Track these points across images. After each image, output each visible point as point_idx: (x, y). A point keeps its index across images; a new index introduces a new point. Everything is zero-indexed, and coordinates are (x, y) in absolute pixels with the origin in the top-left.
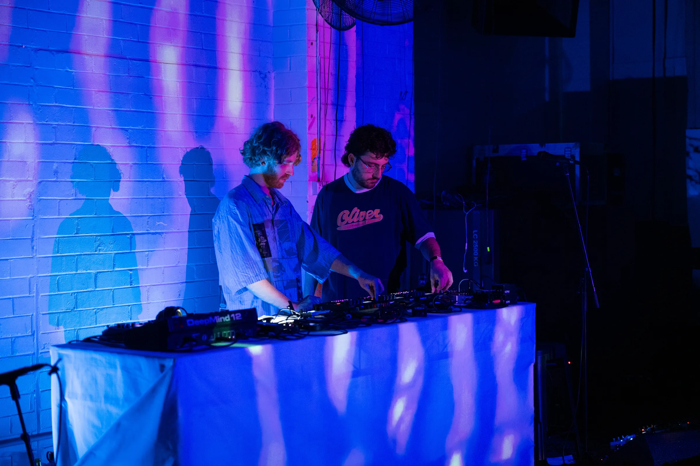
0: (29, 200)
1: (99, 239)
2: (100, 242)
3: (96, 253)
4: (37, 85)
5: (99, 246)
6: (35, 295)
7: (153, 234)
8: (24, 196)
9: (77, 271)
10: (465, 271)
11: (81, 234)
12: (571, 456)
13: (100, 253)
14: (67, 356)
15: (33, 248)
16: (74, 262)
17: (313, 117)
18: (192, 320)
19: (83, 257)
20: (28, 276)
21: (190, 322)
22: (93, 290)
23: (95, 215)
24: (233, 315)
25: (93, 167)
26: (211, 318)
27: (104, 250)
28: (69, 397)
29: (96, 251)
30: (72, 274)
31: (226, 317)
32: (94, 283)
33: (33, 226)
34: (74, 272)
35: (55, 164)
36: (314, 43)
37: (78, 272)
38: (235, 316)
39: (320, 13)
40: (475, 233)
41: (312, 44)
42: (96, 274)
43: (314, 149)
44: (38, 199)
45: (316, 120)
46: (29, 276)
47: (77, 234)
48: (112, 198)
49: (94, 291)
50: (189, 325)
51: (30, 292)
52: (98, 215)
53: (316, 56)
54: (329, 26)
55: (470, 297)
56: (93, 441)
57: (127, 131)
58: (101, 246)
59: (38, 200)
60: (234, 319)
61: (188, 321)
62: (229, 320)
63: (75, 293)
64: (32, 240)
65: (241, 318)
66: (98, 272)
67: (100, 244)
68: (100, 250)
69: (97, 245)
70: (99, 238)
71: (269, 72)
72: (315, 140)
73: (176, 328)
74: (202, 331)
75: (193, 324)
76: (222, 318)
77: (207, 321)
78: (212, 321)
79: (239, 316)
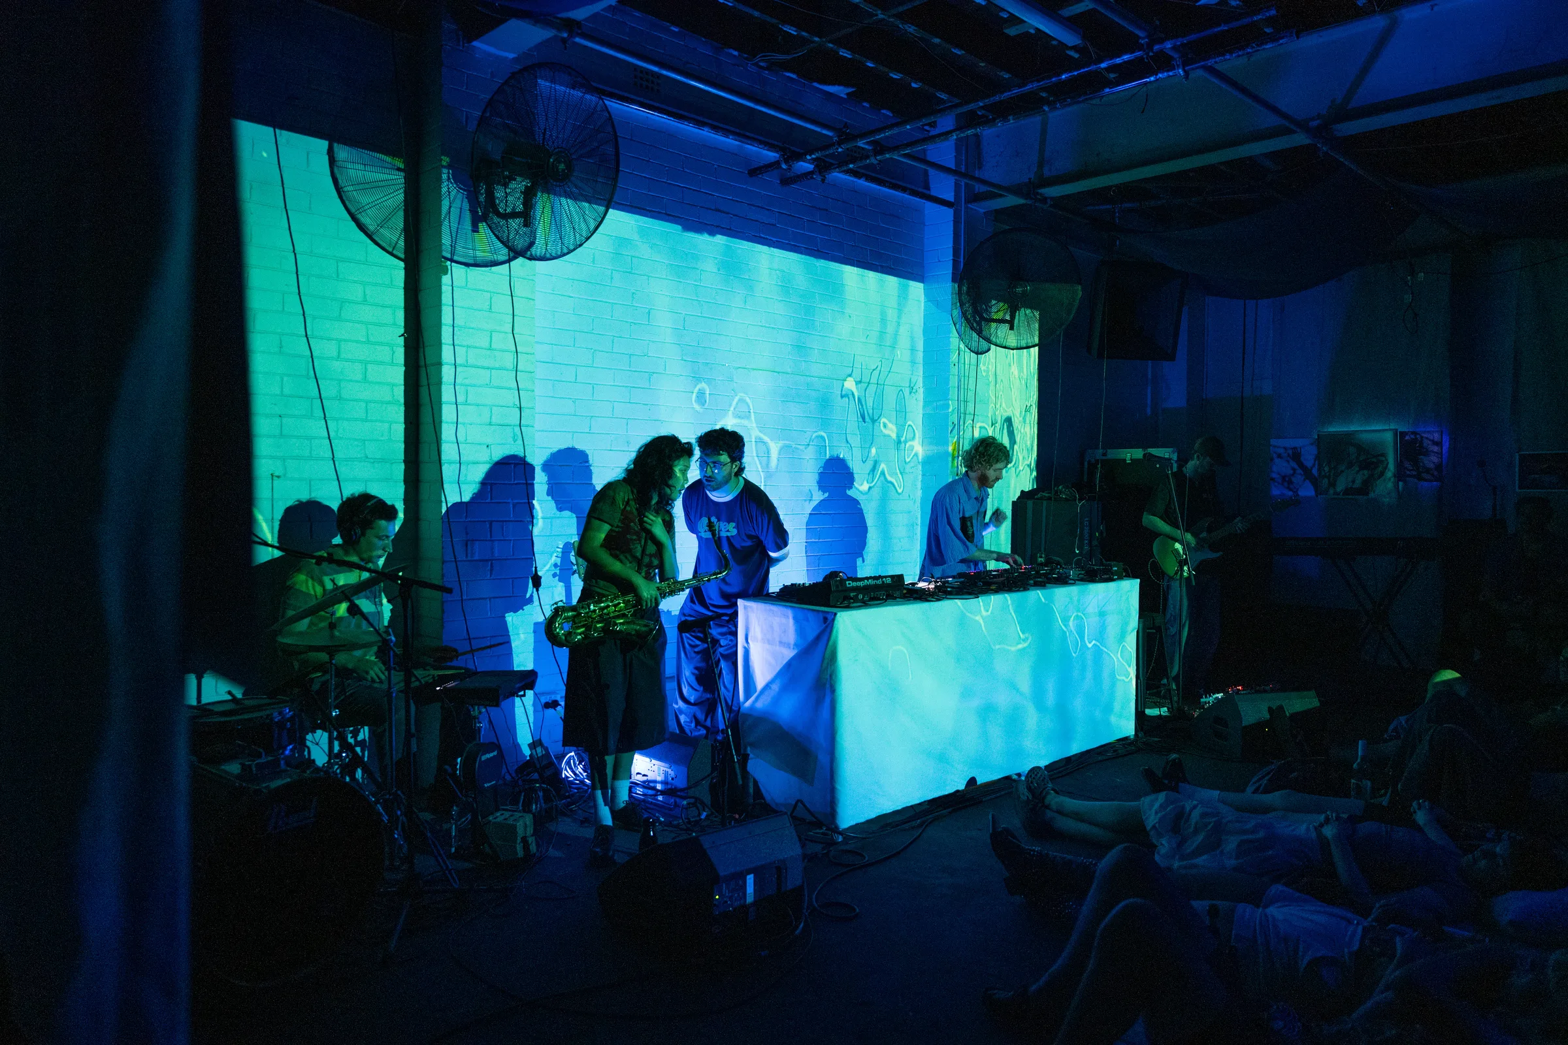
7: (824, 514)
10: (1078, 552)
12: (1166, 709)
14: (751, 607)
17: (954, 424)
18: (851, 582)
21: (849, 584)
24: (884, 579)
26: (866, 581)
28: (751, 640)
31: (878, 581)
36: (957, 364)
38: (886, 581)
40: (1086, 521)
41: (954, 365)
43: (954, 450)
45: (956, 427)
50: (848, 586)
53: (958, 375)
55: (1083, 572)
56: (769, 677)
61: (847, 582)
62: (881, 583)
65: (891, 582)
71: (919, 388)
72: (955, 442)
73: (838, 587)
74: (858, 592)
75: (851, 585)
76: (874, 581)
77: (863, 583)
78: (867, 583)
79: (889, 580)
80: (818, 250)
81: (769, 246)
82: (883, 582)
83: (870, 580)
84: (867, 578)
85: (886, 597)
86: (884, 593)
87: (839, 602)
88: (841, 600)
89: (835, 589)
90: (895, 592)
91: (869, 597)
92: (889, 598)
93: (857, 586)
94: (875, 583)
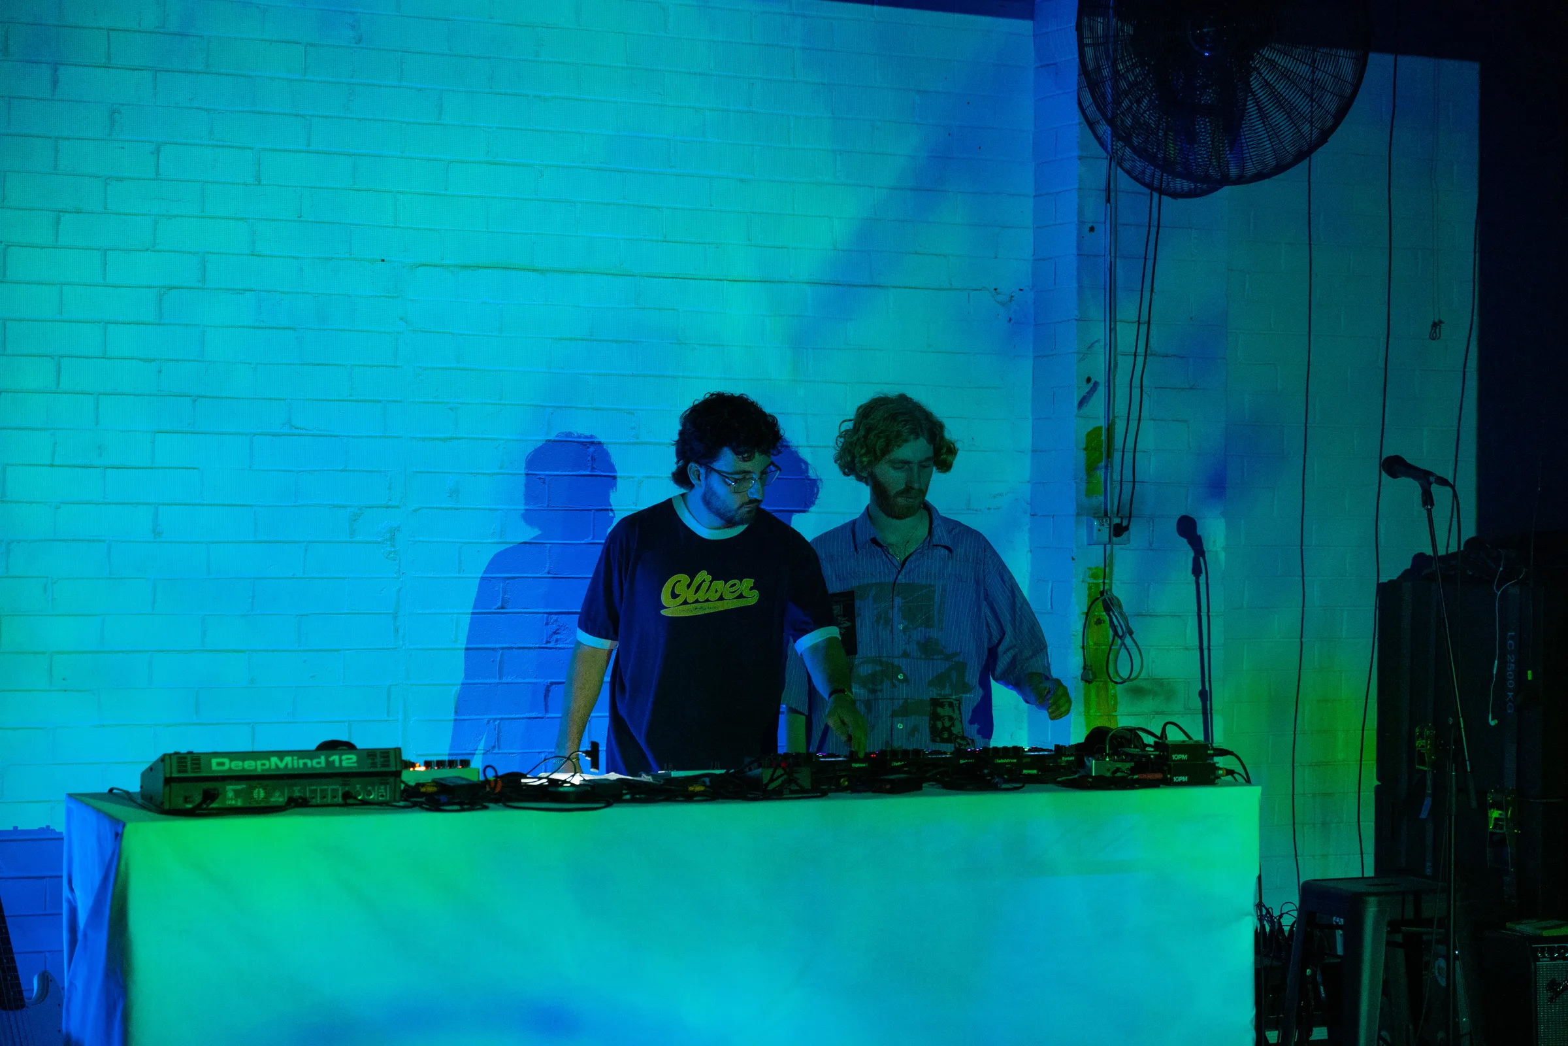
0: (389, 543)
1: (556, 620)
2: (559, 626)
3: (548, 645)
4: (414, 332)
5: (555, 633)
8: (378, 534)
9: (500, 678)
10: (1493, 723)
11: (512, 608)
13: (558, 646)
15: (397, 631)
16: (493, 661)
17: (1093, 381)
18: (226, 761)
19: (516, 652)
20: (385, 683)
21: (219, 764)
22: (540, 715)
23: (549, 573)
25: (544, 483)
26: (274, 760)
27: (568, 641)
29: (548, 642)
30: (490, 684)
31: (315, 761)
32: (543, 703)
33: (399, 590)
34: (497, 681)
35: (452, 476)
36: (1100, 229)
37: (504, 680)
38: (341, 761)
39: (1120, 164)
40: (1512, 638)
41: (1092, 229)
42: (548, 686)
43: (1094, 450)
44: (409, 541)
45: (1102, 389)
46: (388, 682)
47: (502, 608)
48: (592, 541)
49: (542, 718)
50: (214, 767)
52: (555, 574)
53: (1105, 256)
57: (633, 414)
58: (558, 633)
59: (410, 543)
60: (337, 764)
61: (214, 761)
62: (323, 764)
63: (495, 720)
64: (395, 616)
65: (355, 765)
66: (552, 684)
67: (558, 629)
68: (557, 640)
69: (550, 631)
70: (554, 617)
71: (1021, 290)
72: (1097, 430)
73: (186, 771)
74: (254, 783)
75: (227, 767)
76: (301, 762)
77: (263, 765)
78: (276, 764)
79: (351, 761)
82: (329, 764)
83: (288, 759)
84: (281, 754)
85: (340, 800)
86: (335, 788)
87: (189, 802)
88: (198, 799)
89: (175, 775)
90: (369, 788)
91: (286, 796)
92: (349, 802)
93: (243, 769)
94: (305, 764)
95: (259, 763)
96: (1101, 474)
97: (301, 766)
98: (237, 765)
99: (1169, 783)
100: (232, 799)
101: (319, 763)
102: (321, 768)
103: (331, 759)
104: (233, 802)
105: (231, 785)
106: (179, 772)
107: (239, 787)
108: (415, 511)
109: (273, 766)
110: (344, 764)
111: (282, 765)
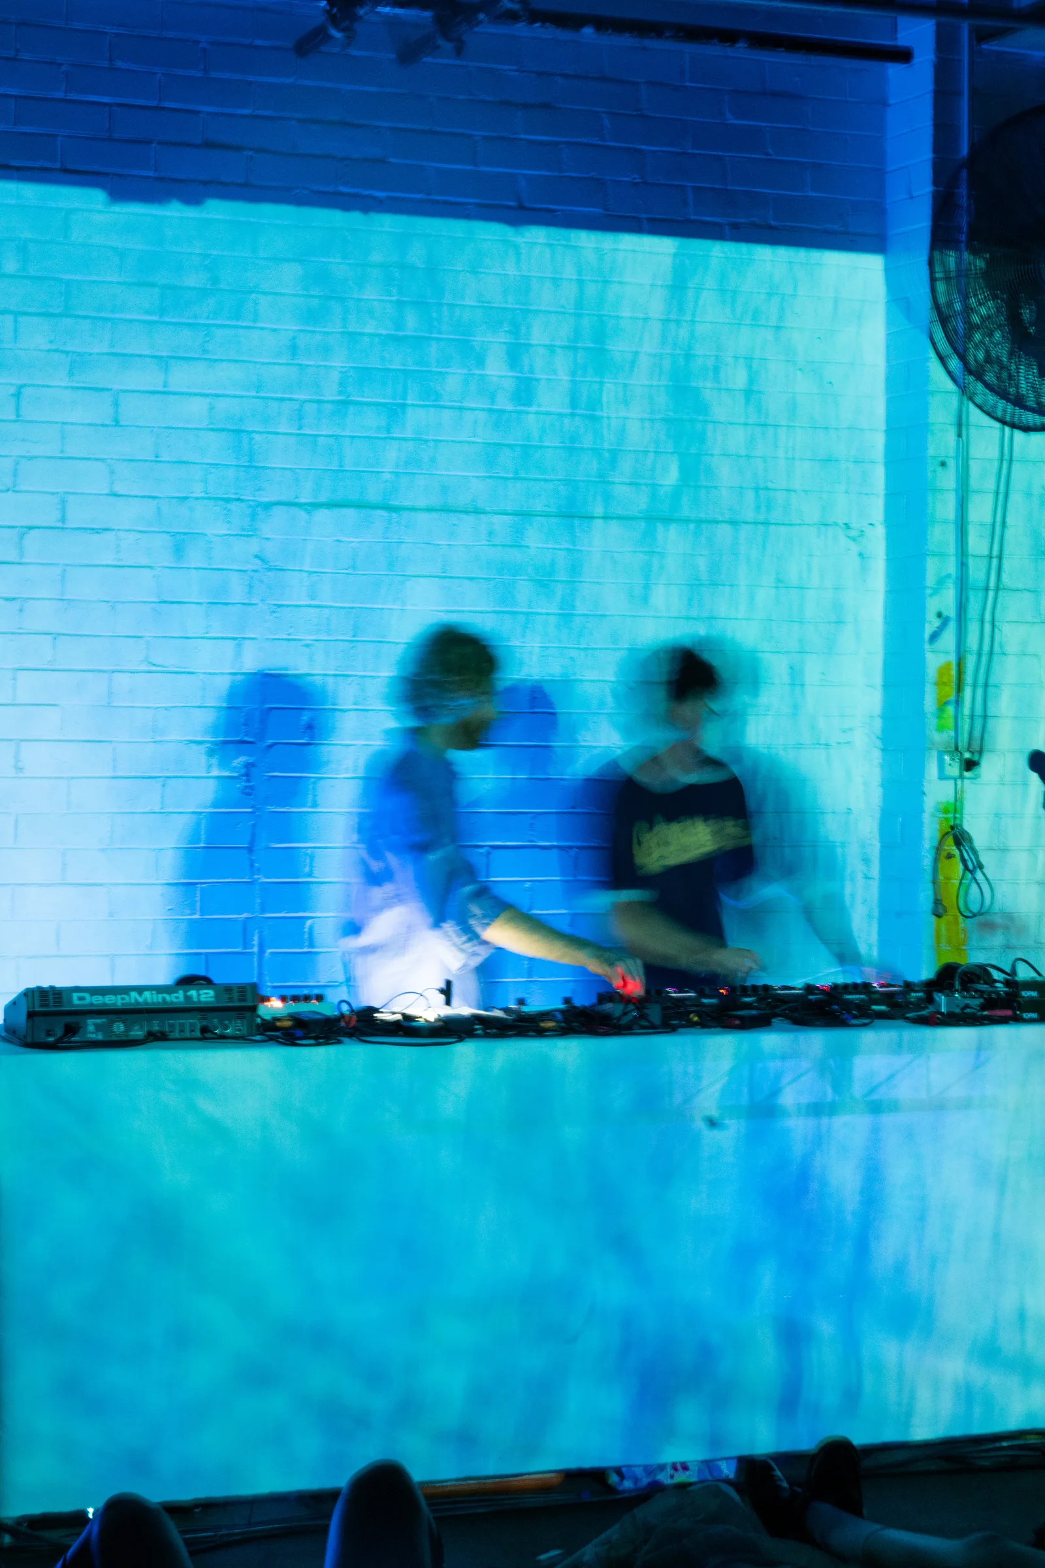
0: (243, 778)
4: (269, 570)
6: (256, 950)
8: (234, 769)
15: (252, 866)
17: (944, 616)
18: (87, 995)
20: (241, 916)
21: (81, 999)
26: (134, 994)
31: (174, 995)
33: (254, 825)
35: (305, 712)
36: (951, 463)
38: (199, 995)
39: (971, 399)
41: (943, 464)
43: (944, 684)
44: (264, 776)
45: (953, 624)
46: (245, 915)
50: (76, 1001)
51: (245, 946)
53: (955, 490)
54: (998, 425)
59: (265, 777)
60: (195, 999)
61: (75, 996)
62: (181, 998)
64: (250, 850)
65: (213, 999)
71: (871, 524)
72: (948, 664)
73: (47, 1006)
74: (112, 1017)
75: (87, 1001)
76: (160, 996)
77: (123, 999)
78: (136, 1000)
79: (209, 995)
80: (522, 207)
81: (365, 209)
82: (187, 998)
83: (147, 994)
84: (140, 990)
85: (198, 1034)
86: (193, 1022)
87: (49, 1035)
88: (59, 1032)
89: (37, 1009)
90: (227, 1022)
91: (146, 1029)
92: (207, 1036)
93: (105, 1004)
94: (164, 999)
95: (119, 997)
96: (950, 710)
97: (160, 1000)
98: (98, 1000)
99: (1017, 1020)
100: (93, 1033)
101: (177, 998)
102: (180, 1003)
103: (189, 993)
104: (94, 1036)
105: (91, 1019)
106: (42, 1006)
107: (99, 1021)
108: (270, 746)
109: (133, 1001)
110: (203, 998)
111: (140, 1000)
